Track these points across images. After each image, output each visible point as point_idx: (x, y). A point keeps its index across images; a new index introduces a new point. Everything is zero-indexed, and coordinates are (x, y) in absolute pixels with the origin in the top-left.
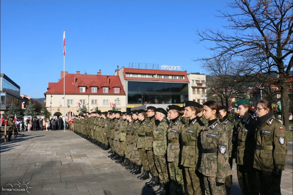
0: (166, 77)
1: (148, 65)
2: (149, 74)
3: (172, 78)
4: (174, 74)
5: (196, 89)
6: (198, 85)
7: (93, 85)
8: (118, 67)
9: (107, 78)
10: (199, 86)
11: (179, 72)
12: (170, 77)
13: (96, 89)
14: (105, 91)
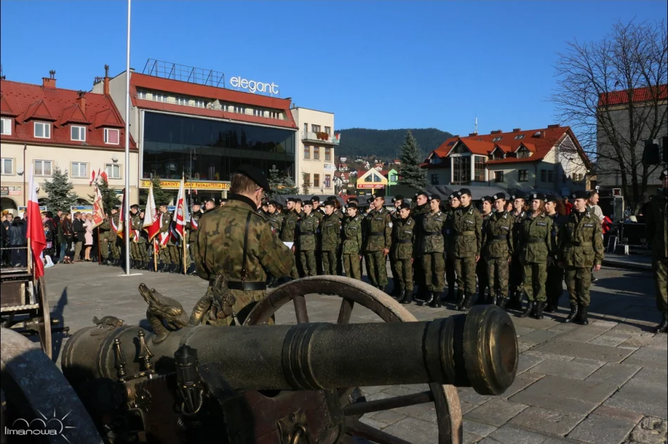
0: (239, 110)
1: (197, 71)
2: (196, 98)
3: (255, 112)
4: (259, 103)
5: (312, 148)
6: (318, 138)
7: (40, 114)
8: (107, 68)
9: (78, 97)
10: (321, 140)
11: (274, 99)
12: (249, 111)
13: (47, 127)
14: (76, 136)
